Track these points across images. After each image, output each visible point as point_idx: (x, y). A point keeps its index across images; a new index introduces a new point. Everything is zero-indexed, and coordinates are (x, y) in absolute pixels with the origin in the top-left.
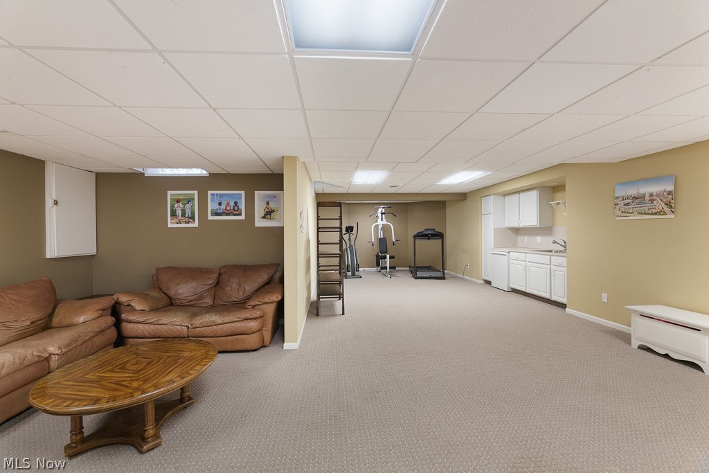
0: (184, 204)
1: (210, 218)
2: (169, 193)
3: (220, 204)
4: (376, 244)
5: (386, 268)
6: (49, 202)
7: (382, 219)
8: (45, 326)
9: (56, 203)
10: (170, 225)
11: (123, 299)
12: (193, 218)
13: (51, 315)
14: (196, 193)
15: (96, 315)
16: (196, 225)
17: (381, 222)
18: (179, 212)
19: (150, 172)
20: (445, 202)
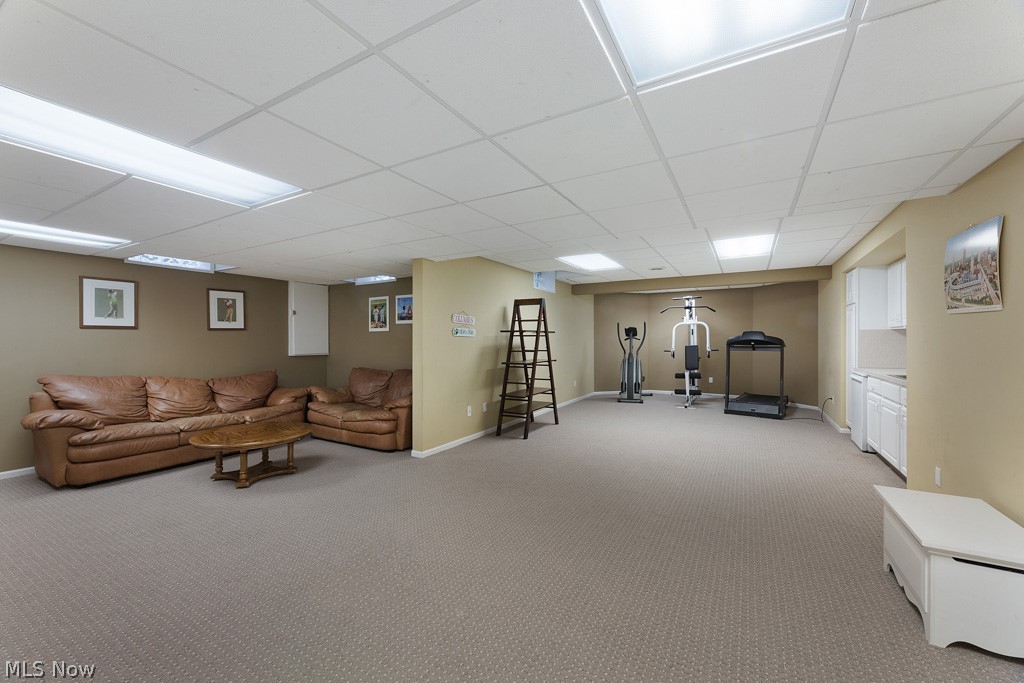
0: (380, 310)
1: (398, 322)
2: (370, 299)
3: (404, 308)
4: (681, 356)
5: (684, 392)
6: (290, 313)
7: (691, 316)
8: (263, 402)
9: (294, 313)
10: (371, 330)
11: (314, 390)
12: (385, 322)
13: (268, 396)
14: (387, 298)
15: (289, 401)
16: (387, 329)
17: (690, 320)
18: (376, 317)
19: (360, 281)
20: (817, 282)
